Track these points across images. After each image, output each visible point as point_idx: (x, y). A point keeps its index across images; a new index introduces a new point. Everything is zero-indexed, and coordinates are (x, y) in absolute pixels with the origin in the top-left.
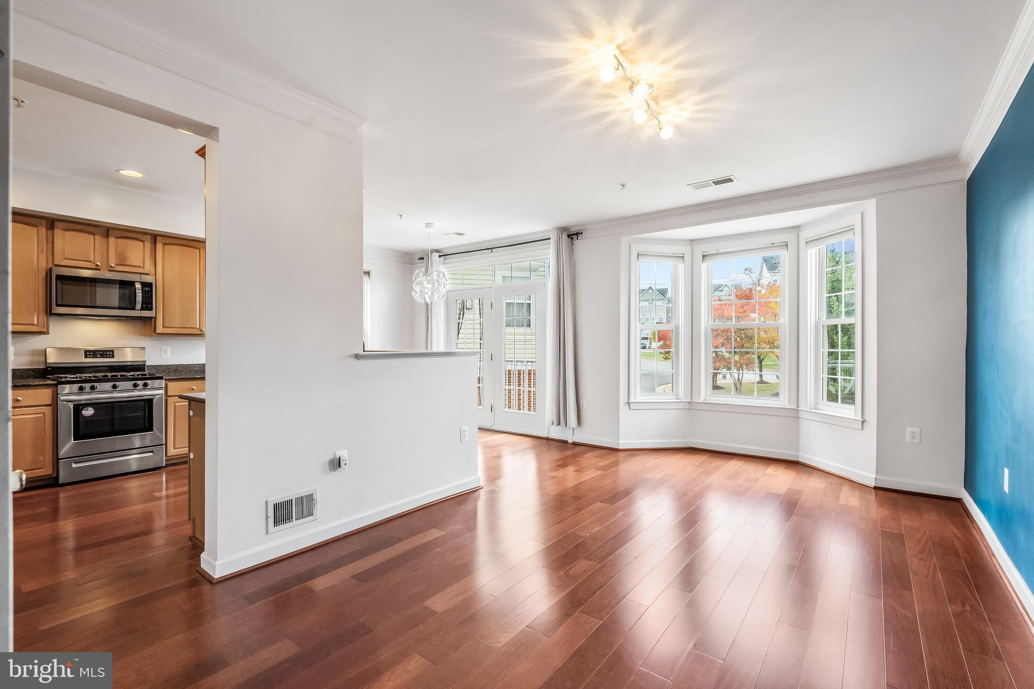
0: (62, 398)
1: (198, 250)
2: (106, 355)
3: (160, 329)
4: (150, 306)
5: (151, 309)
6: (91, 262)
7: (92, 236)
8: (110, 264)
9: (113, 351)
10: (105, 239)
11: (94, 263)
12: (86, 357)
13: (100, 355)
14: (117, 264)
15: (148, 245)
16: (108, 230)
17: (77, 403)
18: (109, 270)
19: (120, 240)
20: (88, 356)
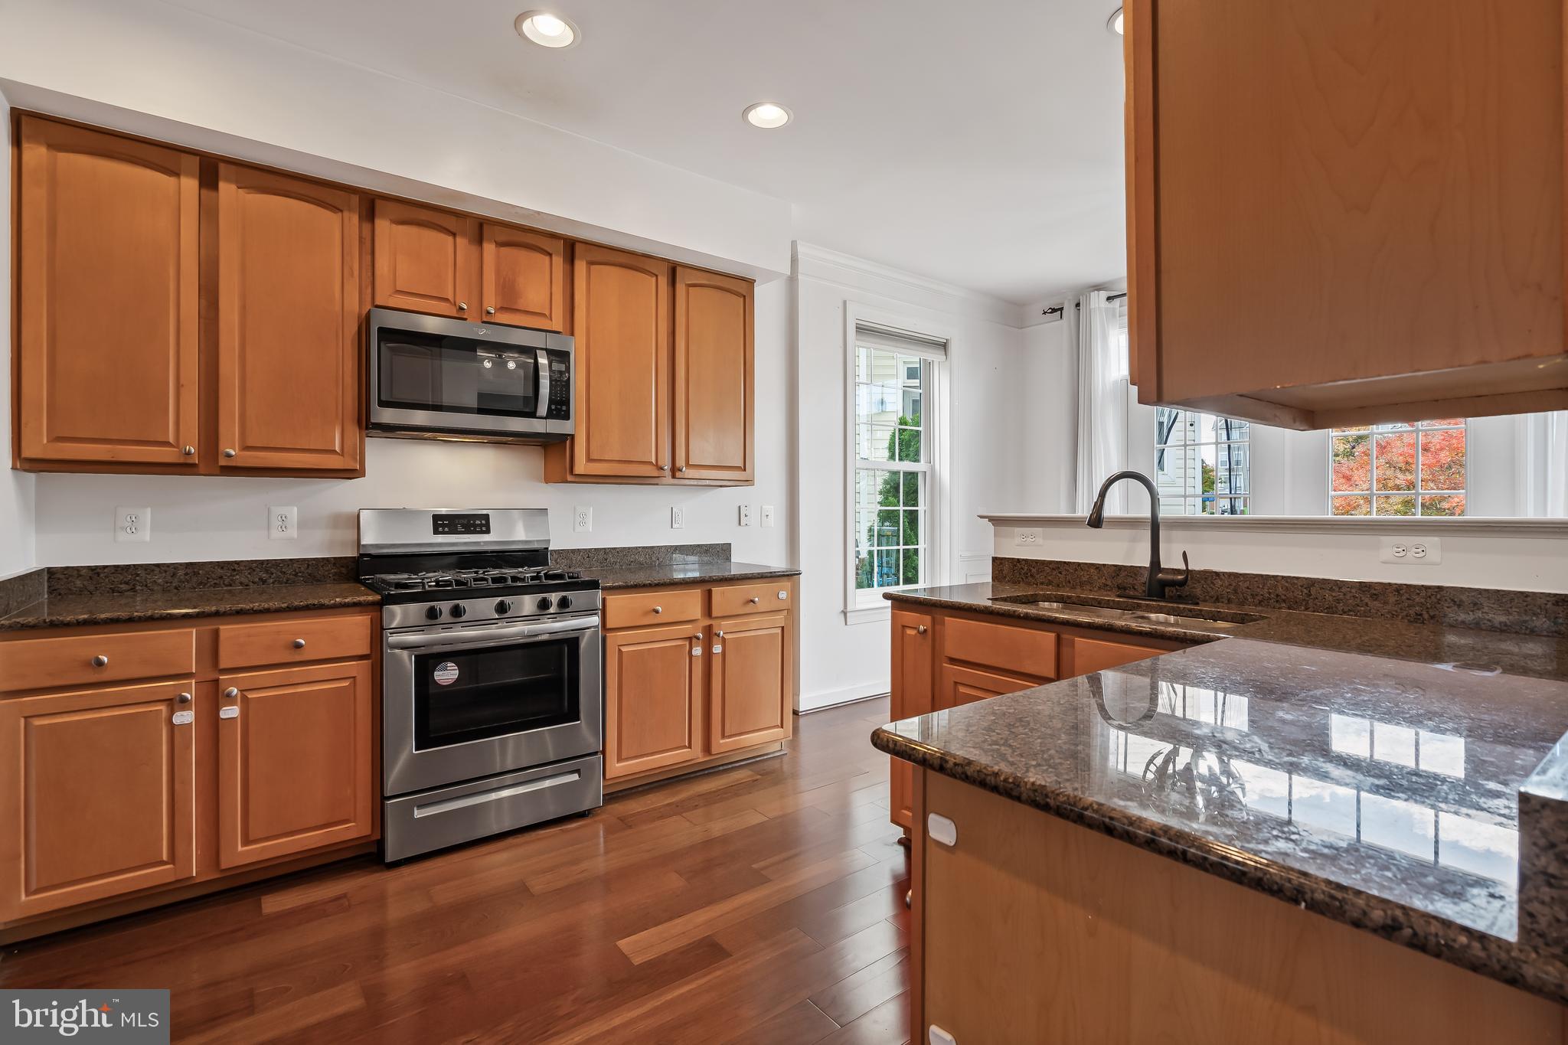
0: (393, 639)
1: (654, 279)
2: (475, 526)
3: (581, 466)
4: (564, 408)
5: (567, 417)
6: (447, 300)
7: (450, 239)
8: (484, 307)
9: (486, 517)
10: (474, 249)
11: (455, 305)
12: (436, 532)
13: (463, 526)
14: (498, 307)
15: (558, 261)
16: (481, 226)
17: (422, 651)
18: (484, 322)
19: (504, 250)
20: (440, 529)
